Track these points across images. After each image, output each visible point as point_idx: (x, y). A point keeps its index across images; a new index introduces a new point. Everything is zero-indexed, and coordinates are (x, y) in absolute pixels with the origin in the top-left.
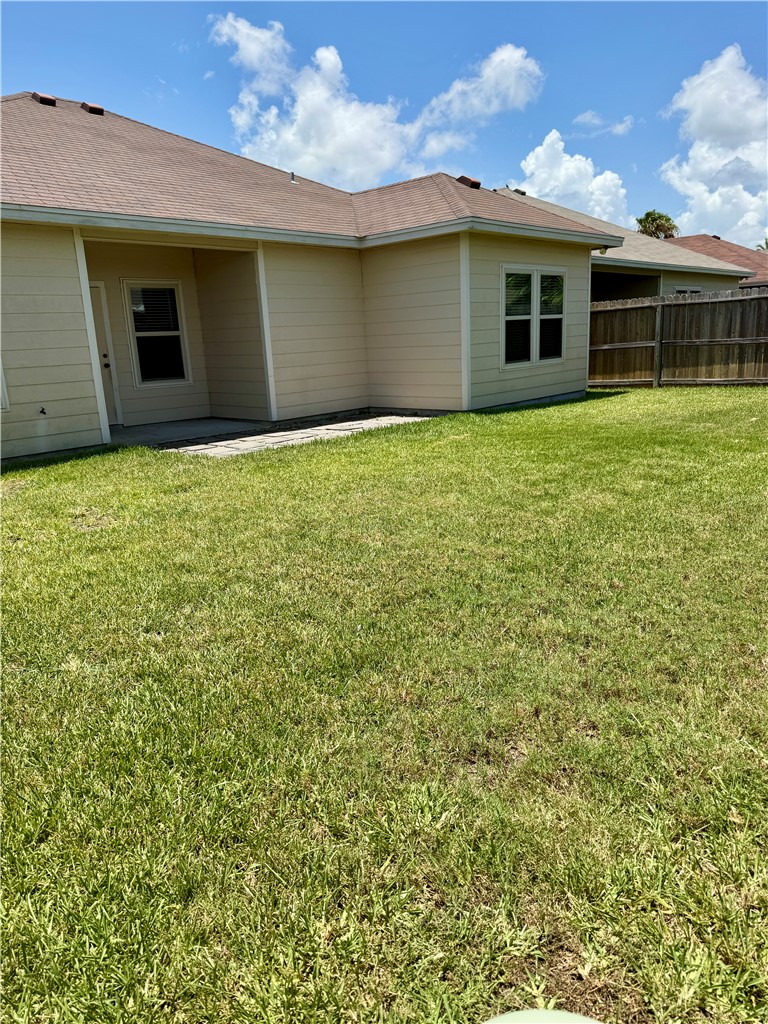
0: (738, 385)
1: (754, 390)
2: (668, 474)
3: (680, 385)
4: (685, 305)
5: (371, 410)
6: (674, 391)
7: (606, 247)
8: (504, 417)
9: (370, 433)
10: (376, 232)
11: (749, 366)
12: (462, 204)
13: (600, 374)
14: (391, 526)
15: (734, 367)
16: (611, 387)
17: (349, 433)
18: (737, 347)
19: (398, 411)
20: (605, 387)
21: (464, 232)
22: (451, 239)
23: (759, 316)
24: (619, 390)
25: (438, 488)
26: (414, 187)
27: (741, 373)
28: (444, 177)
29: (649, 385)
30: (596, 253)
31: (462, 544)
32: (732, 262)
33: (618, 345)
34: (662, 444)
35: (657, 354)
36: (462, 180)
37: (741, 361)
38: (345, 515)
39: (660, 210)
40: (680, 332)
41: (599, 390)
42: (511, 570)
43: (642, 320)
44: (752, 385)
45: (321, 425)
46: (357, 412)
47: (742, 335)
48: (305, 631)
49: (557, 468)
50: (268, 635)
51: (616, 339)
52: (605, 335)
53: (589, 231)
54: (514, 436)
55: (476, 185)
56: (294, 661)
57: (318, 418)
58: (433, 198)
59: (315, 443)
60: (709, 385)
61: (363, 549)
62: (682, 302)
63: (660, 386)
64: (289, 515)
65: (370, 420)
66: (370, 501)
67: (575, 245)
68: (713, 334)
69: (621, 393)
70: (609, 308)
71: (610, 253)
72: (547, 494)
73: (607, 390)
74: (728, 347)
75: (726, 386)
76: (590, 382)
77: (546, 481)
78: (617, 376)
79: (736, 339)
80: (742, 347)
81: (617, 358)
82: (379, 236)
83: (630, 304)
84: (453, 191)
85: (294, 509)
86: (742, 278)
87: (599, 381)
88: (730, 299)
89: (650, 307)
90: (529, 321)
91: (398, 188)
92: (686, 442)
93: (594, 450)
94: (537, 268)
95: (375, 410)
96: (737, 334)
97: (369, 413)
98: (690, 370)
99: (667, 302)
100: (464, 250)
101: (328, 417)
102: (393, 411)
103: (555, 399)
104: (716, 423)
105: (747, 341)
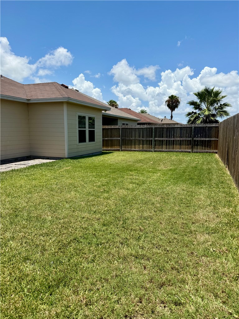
0: (142, 151)
1: (147, 153)
2: (137, 181)
3: (127, 151)
4: (128, 128)
5: (31, 157)
6: (126, 152)
7: (106, 110)
8: (80, 160)
9: (33, 167)
10: (34, 98)
11: (145, 146)
12: (64, 93)
13: (105, 146)
14: (53, 208)
15: (141, 146)
16: (108, 150)
17: (25, 166)
18: (142, 140)
19: (42, 157)
20: (107, 150)
21: (65, 102)
22: (61, 103)
23: (147, 133)
24: (110, 151)
25: (67, 190)
26: (46, 85)
27: (143, 148)
28: (56, 83)
29: (119, 150)
30: (103, 112)
31: (83, 215)
32: (134, 116)
33: (109, 138)
34: (131, 171)
35: (121, 142)
36: (62, 85)
37: (143, 145)
38: (32, 204)
39: (114, 100)
40: (126, 136)
41: (105, 151)
42: (104, 225)
43: (116, 132)
44: (146, 151)
45: (12, 163)
46: (26, 157)
47: (143, 137)
48: (28, 268)
49: (104, 180)
50: (11, 274)
51: (109, 137)
52: (106, 135)
53: (102, 105)
54: (86, 168)
55: (67, 87)
56: (26, 287)
57: (11, 160)
58: (53, 90)
59: (12, 171)
60: (135, 151)
61: (44, 221)
62: (127, 127)
63: (122, 151)
64: (8, 206)
65: (31, 161)
66: (41, 197)
67: (97, 108)
68: (135, 137)
69: (112, 153)
70: (107, 128)
71: (107, 112)
72: (105, 191)
73: (108, 152)
74: (139, 140)
75: (139, 151)
76: (103, 149)
77: (103, 185)
78: (110, 147)
79: (141, 138)
80: (143, 141)
81: (109, 142)
82: (35, 100)
83: (113, 127)
84: (60, 88)
85: (10, 202)
86: (138, 121)
87: (105, 148)
88: (139, 127)
89: (118, 128)
90: (85, 130)
91: (41, 85)
92: (137, 170)
93: (113, 173)
94: (87, 114)
95: (33, 157)
96: (141, 137)
97: (30, 158)
98: (130, 146)
99: (123, 127)
100: (65, 108)
101: (15, 159)
102: (40, 157)
103: (93, 154)
104: (143, 163)
105: (144, 139)
